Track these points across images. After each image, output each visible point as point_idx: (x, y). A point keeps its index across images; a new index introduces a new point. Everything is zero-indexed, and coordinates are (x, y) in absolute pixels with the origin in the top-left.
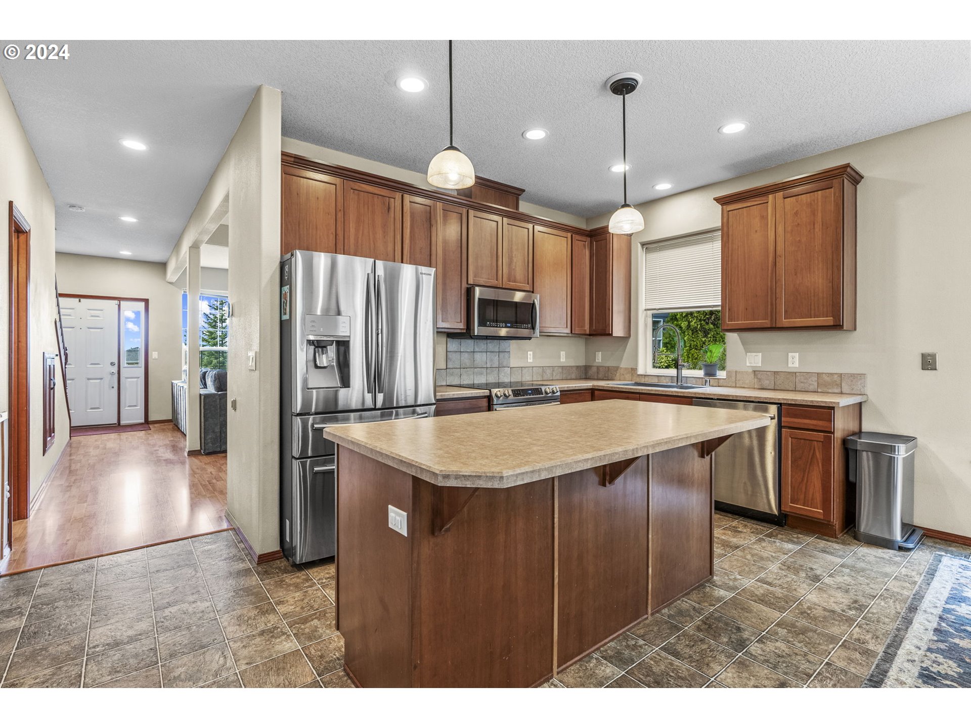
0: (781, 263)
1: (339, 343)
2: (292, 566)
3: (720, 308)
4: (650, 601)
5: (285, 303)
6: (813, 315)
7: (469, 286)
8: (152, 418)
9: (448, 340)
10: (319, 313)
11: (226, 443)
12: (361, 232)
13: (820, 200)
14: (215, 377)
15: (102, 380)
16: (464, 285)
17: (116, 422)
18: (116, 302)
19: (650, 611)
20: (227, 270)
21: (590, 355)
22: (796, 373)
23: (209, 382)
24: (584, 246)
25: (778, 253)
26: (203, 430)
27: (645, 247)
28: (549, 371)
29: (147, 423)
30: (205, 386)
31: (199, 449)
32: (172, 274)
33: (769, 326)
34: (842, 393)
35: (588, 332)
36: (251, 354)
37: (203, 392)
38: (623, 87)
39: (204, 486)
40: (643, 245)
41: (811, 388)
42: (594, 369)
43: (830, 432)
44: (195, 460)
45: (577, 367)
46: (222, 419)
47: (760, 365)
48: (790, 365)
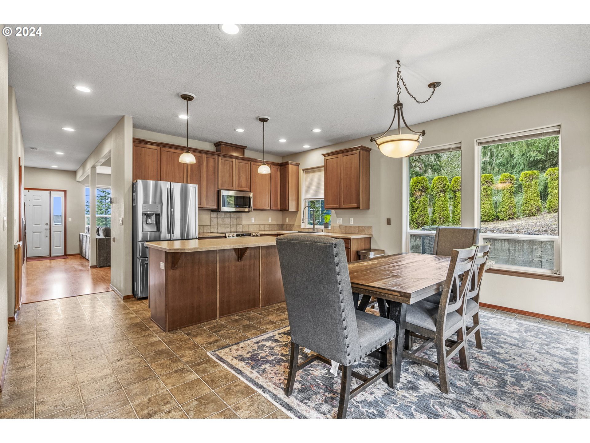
0: (342, 182)
1: (156, 214)
2: (137, 299)
3: (324, 199)
4: (260, 302)
5: (134, 199)
6: (351, 203)
7: (218, 190)
8: (68, 252)
9: (212, 212)
10: (150, 203)
11: (110, 262)
12: (168, 168)
13: (353, 158)
14: (104, 230)
15: (41, 233)
16: (217, 189)
17: (49, 255)
18: (49, 192)
19: (260, 305)
20: (110, 175)
21: (284, 220)
22: (352, 226)
23: (101, 233)
24: (278, 170)
25: (341, 178)
26: (98, 255)
27: (304, 171)
28: (262, 227)
29: (66, 255)
30: (99, 235)
31: (96, 265)
32: (80, 177)
34: (365, 234)
35: (279, 209)
36: (121, 219)
37: (98, 237)
38: (264, 120)
39: (100, 278)
40: (303, 170)
41: (357, 232)
42: (285, 226)
43: (349, 248)
44: (95, 270)
45: (278, 225)
46: (108, 250)
47: (341, 223)
48: (350, 223)
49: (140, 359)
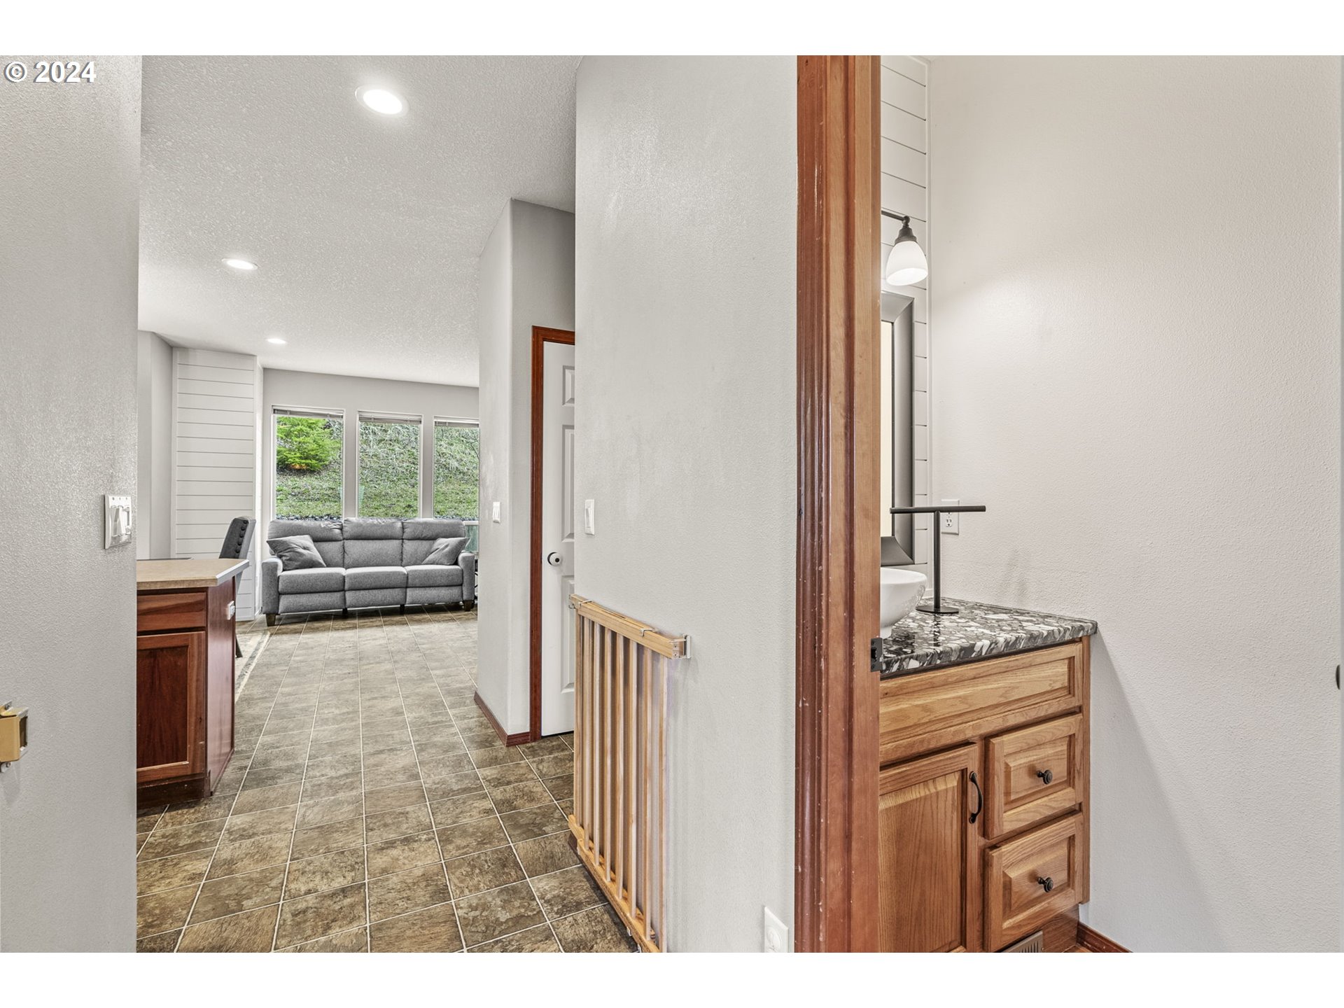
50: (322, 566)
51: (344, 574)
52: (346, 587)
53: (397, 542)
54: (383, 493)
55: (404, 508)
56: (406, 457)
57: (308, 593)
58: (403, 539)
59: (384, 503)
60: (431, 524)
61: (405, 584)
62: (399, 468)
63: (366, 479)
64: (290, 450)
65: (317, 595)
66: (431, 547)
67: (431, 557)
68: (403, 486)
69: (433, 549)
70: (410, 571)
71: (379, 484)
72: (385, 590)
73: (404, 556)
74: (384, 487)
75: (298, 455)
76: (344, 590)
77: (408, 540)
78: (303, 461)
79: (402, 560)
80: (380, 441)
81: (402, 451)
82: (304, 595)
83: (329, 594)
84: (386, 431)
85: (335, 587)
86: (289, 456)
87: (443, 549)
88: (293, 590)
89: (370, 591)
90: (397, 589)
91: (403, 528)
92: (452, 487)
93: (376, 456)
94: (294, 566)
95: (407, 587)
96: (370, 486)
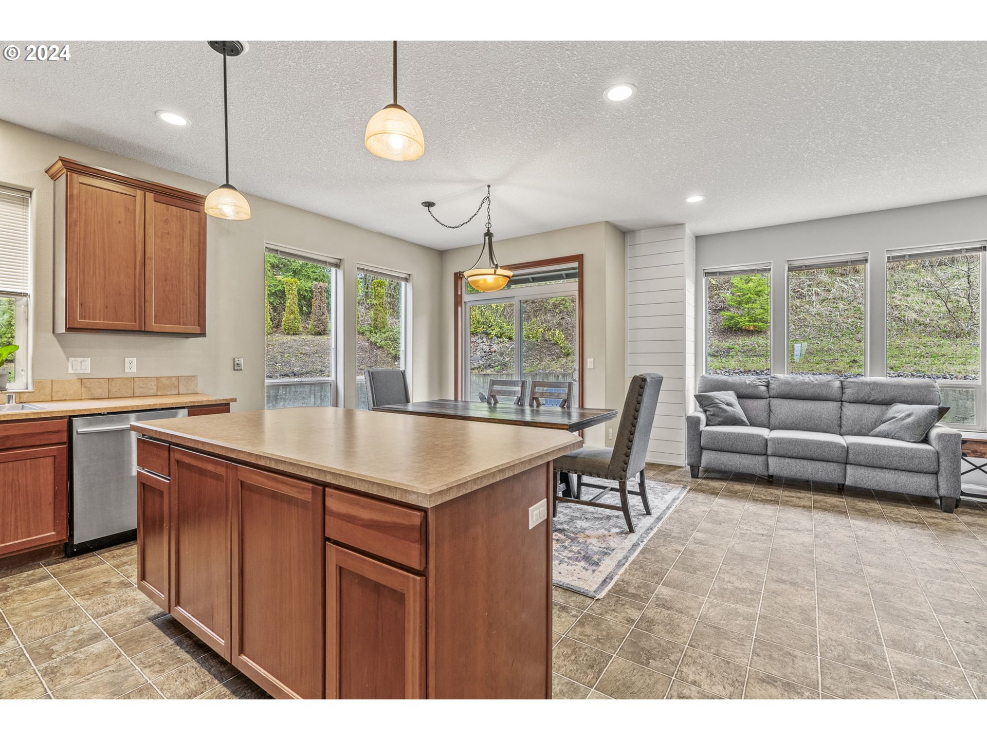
0: (151, 266)
6: (182, 323)
13: (188, 218)
22: (134, 378)
25: (148, 255)
33: (137, 329)
34: (179, 394)
41: (151, 392)
47: (89, 371)
48: (127, 370)
49: (685, 669)
50: (746, 425)
51: (766, 437)
52: (769, 452)
53: (834, 405)
54: (826, 348)
55: (848, 363)
56: (851, 313)
57: (728, 452)
58: (842, 401)
59: (827, 358)
60: (883, 385)
61: (845, 458)
62: (843, 324)
63: (809, 336)
64: (742, 315)
65: (738, 455)
66: (883, 414)
67: (883, 427)
68: (847, 341)
69: (885, 418)
70: (852, 444)
71: (822, 340)
72: (817, 462)
73: (844, 422)
74: (827, 343)
75: (747, 319)
76: (766, 454)
77: (849, 402)
78: (752, 324)
79: (841, 427)
80: (823, 301)
81: (847, 307)
82: (725, 453)
83: (750, 457)
84: (829, 291)
85: (756, 449)
86: (740, 320)
87: (903, 419)
88: (713, 447)
89: (798, 461)
90: (832, 464)
91: (842, 388)
92: (909, 340)
93: (818, 314)
94: (717, 422)
95: (846, 463)
96: (813, 342)
